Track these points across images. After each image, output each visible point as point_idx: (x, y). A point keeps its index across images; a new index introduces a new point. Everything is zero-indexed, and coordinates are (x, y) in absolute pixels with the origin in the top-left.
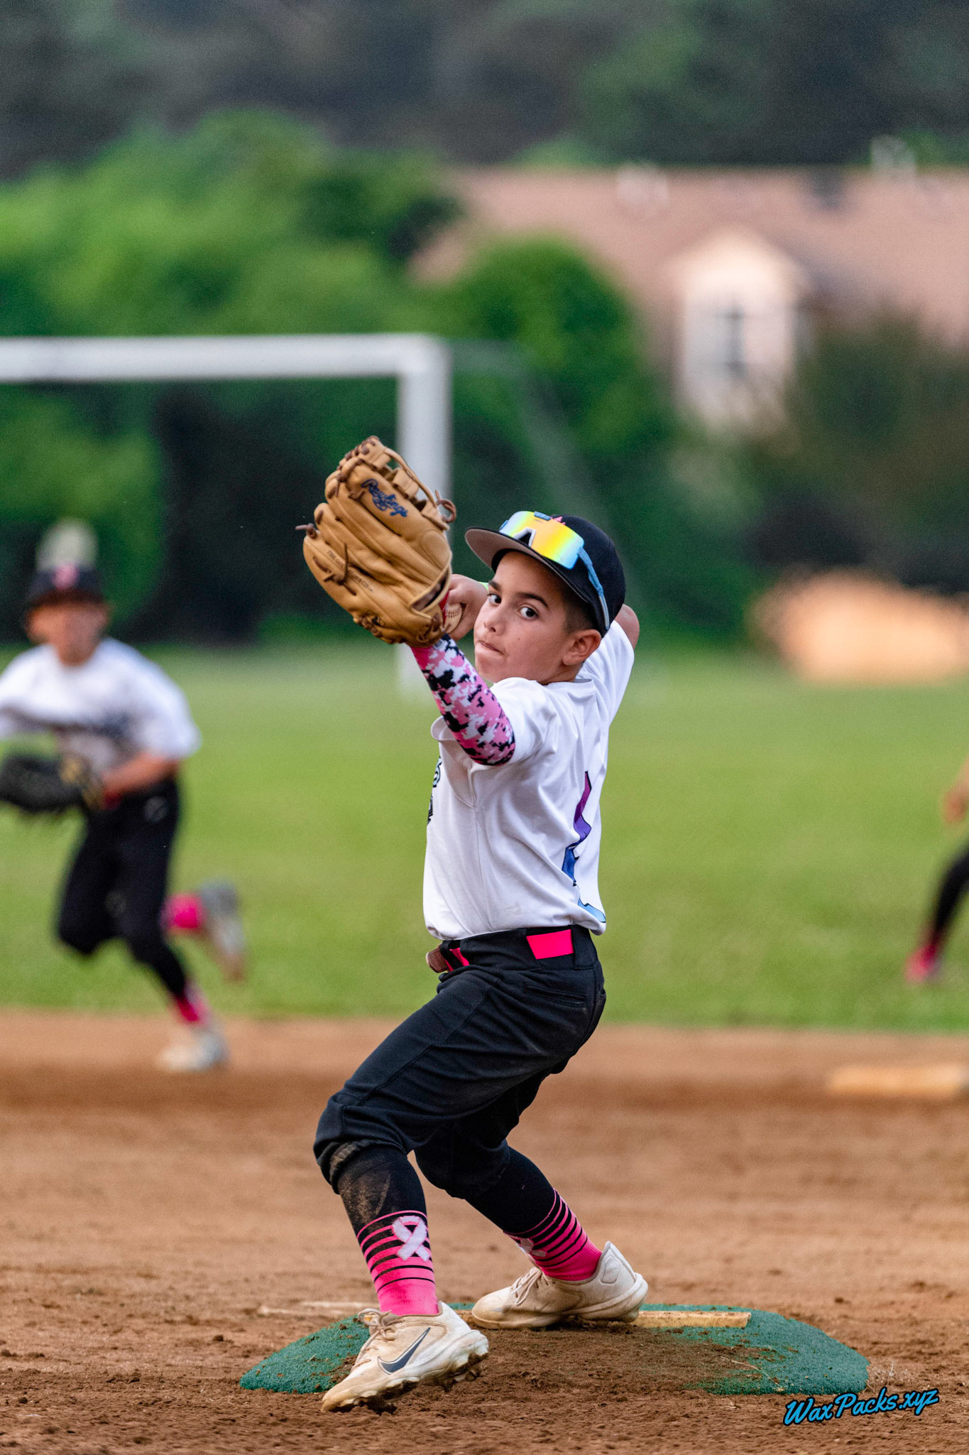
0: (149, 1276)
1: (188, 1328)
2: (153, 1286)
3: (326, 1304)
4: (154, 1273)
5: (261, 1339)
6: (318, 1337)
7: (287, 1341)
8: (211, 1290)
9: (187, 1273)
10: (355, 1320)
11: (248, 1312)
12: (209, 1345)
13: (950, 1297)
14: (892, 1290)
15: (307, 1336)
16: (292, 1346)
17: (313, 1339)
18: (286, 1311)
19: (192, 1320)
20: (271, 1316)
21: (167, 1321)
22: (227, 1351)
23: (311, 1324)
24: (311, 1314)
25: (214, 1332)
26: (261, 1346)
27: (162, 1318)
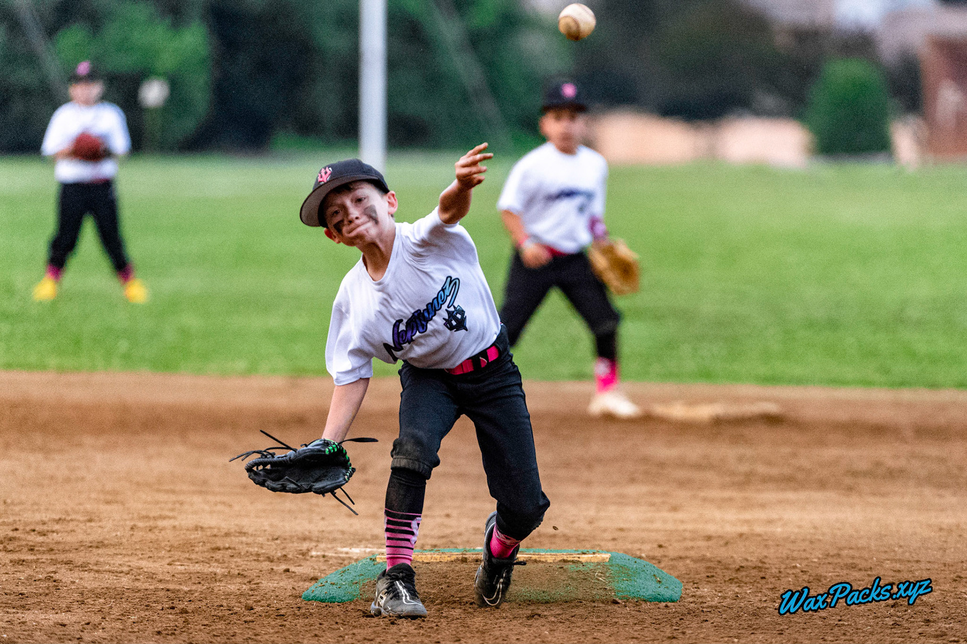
0: (242, 533)
1: (267, 563)
3: (351, 550)
4: (244, 531)
5: (312, 571)
6: (348, 570)
7: (328, 573)
9: (264, 531)
10: (371, 559)
11: (303, 554)
12: (281, 574)
13: (727, 544)
14: (693, 539)
15: (340, 569)
16: (332, 576)
17: (345, 571)
18: (326, 554)
19: (270, 560)
20: (317, 556)
21: (255, 560)
22: (292, 577)
23: (342, 561)
24: (341, 555)
25: (283, 567)
26: (312, 575)
27: (252, 558)
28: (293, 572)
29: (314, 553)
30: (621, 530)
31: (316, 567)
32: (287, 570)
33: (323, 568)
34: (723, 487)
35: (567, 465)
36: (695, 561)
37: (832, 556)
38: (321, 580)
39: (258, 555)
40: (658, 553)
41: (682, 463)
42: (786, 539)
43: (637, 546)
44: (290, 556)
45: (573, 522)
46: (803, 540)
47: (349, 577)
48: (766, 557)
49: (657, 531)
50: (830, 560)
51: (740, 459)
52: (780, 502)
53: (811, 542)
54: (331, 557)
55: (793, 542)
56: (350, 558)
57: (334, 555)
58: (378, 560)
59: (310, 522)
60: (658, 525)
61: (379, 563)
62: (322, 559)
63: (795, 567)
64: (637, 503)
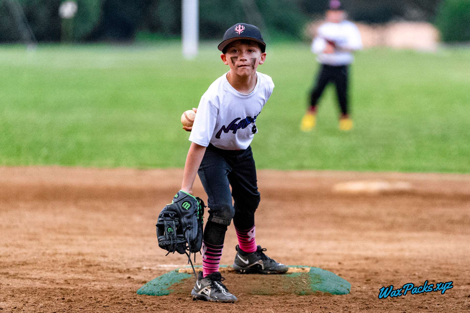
0: (104, 256)
1: (118, 274)
2: (106, 260)
3: (165, 266)
4: (106, 255)
5: (143, 278)
6: (163, 277)
7: (152, 279)
8: (126, 261)
9: (118, 255)
10: (176, 271)
11: (139, 268)
12: (125, 280)
13: (377, 261)
14: (358, 259)
15: (159, 277)
16: (154, 280)
17: (161, 277)
18: (152, 268)
19: (120, 271)
20: (146, 270)
21: (111, 272)
22: (132, 281)
23: (160, 272)
24: (160, 269)
25: (127, 275)
26: (143, 280)
27: (110, 271)
28: (133, 279)
29: (145, 268)
30: (318, 254)
31: (146, 276)
32: (129, 278)
33: (150, 276)
34: (378, 230)
35: (290, 217)
36: (360, 271)
37: (437, 268)
38: (148, 283)
39: (113, 269)
40: (338, 267)
41: (355, 217)
42: (410, 259)
43: (326, 263)
44: (131, 270)
45: (291, 250)
46: (421, 260)
47: (163, 281)
48: (399, 269)
49: (338, 255)
50: (435, 271)
51: (389, 214)
52: (409, 238)
53: (425, 261)
54: (154, 270)
55: (415, 260)
56: (165, 271)
57: (156, 269)
58: (180, 272)
59: (144, 250)
60: (339, 252)
61: (180, 273)
62: (149, 271)
63: (415, 275)
64: (328, 238)
